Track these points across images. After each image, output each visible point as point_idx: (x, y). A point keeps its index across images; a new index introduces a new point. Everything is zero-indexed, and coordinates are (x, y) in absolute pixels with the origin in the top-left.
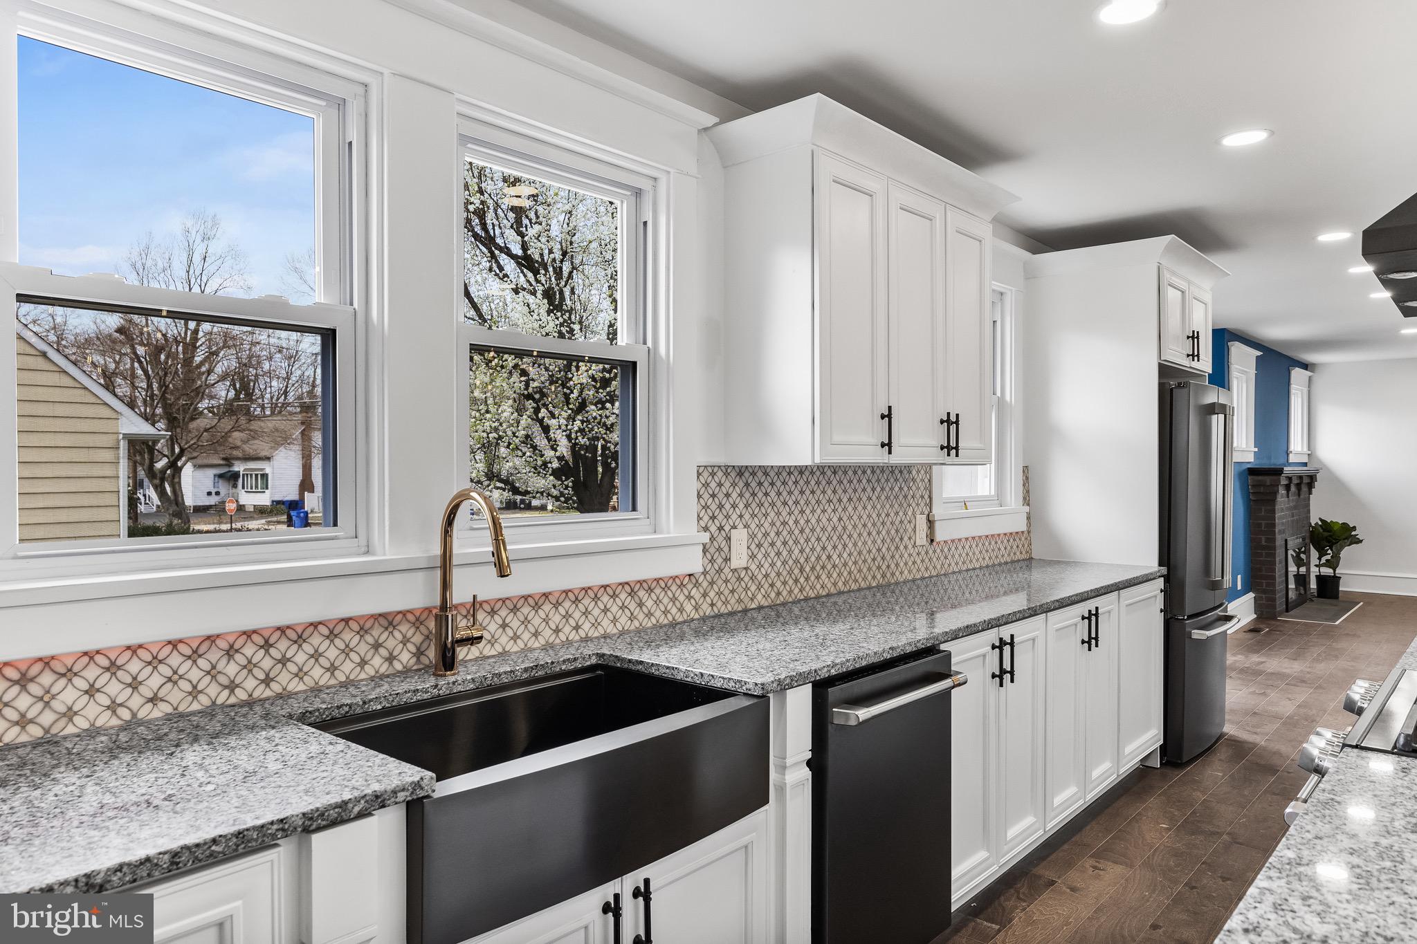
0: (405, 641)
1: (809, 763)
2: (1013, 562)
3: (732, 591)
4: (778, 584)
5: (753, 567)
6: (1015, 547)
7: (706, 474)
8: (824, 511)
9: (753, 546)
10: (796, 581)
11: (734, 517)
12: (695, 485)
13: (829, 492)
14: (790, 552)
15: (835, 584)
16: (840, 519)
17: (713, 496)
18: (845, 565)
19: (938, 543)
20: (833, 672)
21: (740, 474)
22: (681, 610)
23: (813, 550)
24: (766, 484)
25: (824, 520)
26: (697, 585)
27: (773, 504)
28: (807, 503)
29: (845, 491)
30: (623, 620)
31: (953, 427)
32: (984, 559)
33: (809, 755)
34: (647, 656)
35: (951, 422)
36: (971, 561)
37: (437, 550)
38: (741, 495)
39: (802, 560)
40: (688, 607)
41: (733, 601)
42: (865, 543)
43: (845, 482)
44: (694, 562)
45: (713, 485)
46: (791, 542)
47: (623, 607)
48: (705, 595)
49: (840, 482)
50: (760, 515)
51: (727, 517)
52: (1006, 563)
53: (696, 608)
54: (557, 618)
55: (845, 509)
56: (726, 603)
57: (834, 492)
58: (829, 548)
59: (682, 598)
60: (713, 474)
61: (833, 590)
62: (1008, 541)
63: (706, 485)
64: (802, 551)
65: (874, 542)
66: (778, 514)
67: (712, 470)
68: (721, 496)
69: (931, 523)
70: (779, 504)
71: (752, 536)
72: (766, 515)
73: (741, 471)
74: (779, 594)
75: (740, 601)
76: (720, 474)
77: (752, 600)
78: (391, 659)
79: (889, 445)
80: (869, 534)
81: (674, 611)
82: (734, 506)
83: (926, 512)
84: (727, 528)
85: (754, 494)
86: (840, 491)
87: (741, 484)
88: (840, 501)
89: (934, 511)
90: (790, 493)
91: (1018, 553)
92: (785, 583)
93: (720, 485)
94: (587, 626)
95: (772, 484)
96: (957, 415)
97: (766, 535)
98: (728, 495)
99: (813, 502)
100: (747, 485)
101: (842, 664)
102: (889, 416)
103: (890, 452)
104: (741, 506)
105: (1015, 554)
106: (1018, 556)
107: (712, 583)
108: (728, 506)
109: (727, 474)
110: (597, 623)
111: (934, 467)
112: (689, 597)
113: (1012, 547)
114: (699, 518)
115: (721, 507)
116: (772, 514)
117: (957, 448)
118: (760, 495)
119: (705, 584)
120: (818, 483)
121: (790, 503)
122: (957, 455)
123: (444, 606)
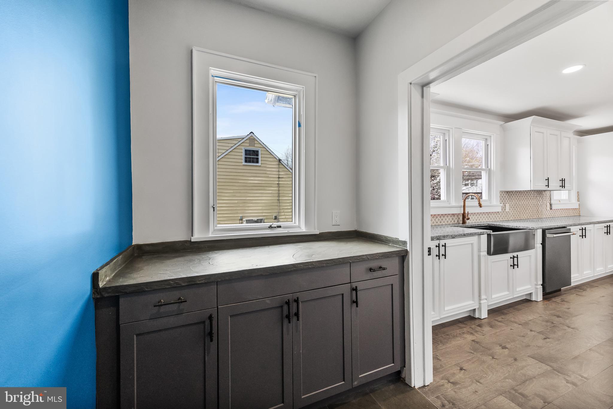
0: (456, 219)
1: (541, 244)
2: (574, 216)
3: (506, 216)
4: (515, 216)
5: (510, 212)
6: (575, 212)
7: (501, 193)
8: (525, 201)
9: (510, 207)
10: (519, 215)
11: (506, 201)
12: (499, 195)
13: (526, 197)
14: (517, 209)
15: (527, 217)
16: (528, 203)
17: (502, 197)
18: (529, 213)
19: (553, 210)
20: (546, 228)
21: (507, 193)
22: (496, 219)
23: (522, 209)
24: (512, 195)
25: (525, 203)
26: (499, 214)
27: (514, 199)
28: (521, 199)
29: (529, 197)
30: (487, 219)
31: (563, 181)
32: (565, 214)
33: (541, 242)
34: (501, 224)
35: (563, 180)
36: (562, 215)
37: (462, 204)
38: (507, 197)
39: (520, 211)
40: (498, 218)
41: (506, 218)
42: (534, 208)
43: (529, 195)
44: (499, 209)
45: (502, 195)
46: (518, 207)
47: (487, 217)
48: (501, 216)
49: (528, 195)
50: (511, 201)
51: (505, 201)
52: (572, 216)
53: (499, 219)
54: (476, 218)
55: (529, 201)
56: (505, 218)
57: (527, 197)
58: (526, 209)
59: (497, 216)
60: (502, 193)
61: (527, 218)
62: (573, 211)
63: (501, 195)
64: (520, 209)
65: (536, 208)
66: (515, 201)
67: (502, 192)
68: (504, 197)
69: (551, 205)
70: (515, 199)
71: (510, 205)
72: (512, 201)
73: (507, 192)
74: (515, 218)
75: (507, 218)
76: (503, 193)
77: (510, 218)
78: (454, 221)
79: (548, 186)
80: (535, 207)
81: (495, 219)
82: (506, 199)
83: (550, 202)
84: (505, 203)
85: (510, 197)
86: (528, 197)
87: (508, 195)
88: (528, 199)
89: (552, 202)
90: (517, 197)
91: (576, 214)
92: (516, 216)
93: (504, 195)
94: (481, 220)
95: (514, 195)
96: (564, 179)
97: (512, 205)
98: (505, 197)
99: (522, 199)
100: (509, 195)
101: (548, 226)
102: (548, 179)
103: (548, 187)
104: (508, 199)
105: (575, 214)
106: (576, 215)
107: (502, 214)
108: (505, 199)
109: (505, 193)
110: (482, 220)
111: (552, 191)
112: (498, 216)
113: (574, 212)
114: (500, 201)
115: (504, 199)
116: (514, 201)
117: (564, 186)
118: (511, 197)
119: (501, 214)
120: (523, 195)
121: (517, 199)
122: (564, 188)
123: (464, 213)
